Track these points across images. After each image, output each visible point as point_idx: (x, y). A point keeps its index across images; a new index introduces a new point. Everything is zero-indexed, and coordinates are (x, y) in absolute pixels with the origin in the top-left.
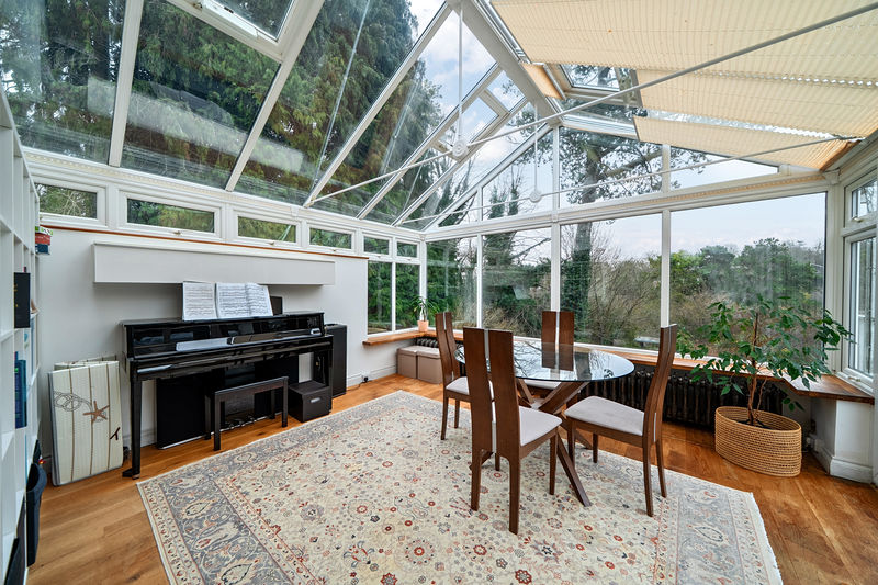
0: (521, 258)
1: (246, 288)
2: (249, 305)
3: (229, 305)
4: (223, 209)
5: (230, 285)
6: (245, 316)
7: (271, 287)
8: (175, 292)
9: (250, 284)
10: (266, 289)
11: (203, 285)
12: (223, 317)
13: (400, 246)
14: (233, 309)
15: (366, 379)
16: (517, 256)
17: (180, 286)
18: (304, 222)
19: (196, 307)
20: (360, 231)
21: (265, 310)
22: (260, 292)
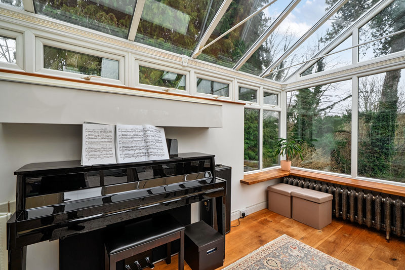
0: (327, 111)
1: (144, 130)
2: (147, 147)
3: (128, 148)
4: (127, 57)
5: (129, 127)
6: (144, 159)
7: (168, 130)
8: (75, 132)
9: (148, 126)
10: (163, 131)
11: (103, 127)
12: (122, 161)
13: (266, 94)
14: (132, 152)
15: (243, 215)
16: (323, 110)
17: (80, 127)
18: (193, 71)
19: (95, 150)
20: (235, 81)
21: (162, 154)
22: (157, 134)
